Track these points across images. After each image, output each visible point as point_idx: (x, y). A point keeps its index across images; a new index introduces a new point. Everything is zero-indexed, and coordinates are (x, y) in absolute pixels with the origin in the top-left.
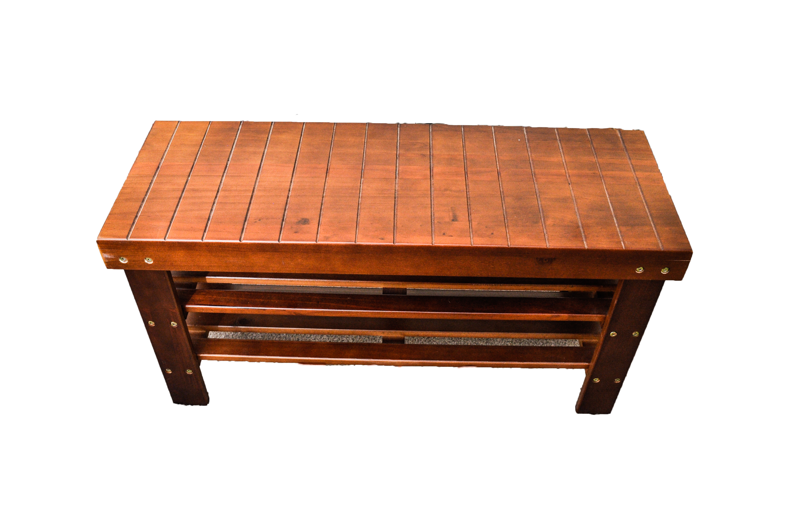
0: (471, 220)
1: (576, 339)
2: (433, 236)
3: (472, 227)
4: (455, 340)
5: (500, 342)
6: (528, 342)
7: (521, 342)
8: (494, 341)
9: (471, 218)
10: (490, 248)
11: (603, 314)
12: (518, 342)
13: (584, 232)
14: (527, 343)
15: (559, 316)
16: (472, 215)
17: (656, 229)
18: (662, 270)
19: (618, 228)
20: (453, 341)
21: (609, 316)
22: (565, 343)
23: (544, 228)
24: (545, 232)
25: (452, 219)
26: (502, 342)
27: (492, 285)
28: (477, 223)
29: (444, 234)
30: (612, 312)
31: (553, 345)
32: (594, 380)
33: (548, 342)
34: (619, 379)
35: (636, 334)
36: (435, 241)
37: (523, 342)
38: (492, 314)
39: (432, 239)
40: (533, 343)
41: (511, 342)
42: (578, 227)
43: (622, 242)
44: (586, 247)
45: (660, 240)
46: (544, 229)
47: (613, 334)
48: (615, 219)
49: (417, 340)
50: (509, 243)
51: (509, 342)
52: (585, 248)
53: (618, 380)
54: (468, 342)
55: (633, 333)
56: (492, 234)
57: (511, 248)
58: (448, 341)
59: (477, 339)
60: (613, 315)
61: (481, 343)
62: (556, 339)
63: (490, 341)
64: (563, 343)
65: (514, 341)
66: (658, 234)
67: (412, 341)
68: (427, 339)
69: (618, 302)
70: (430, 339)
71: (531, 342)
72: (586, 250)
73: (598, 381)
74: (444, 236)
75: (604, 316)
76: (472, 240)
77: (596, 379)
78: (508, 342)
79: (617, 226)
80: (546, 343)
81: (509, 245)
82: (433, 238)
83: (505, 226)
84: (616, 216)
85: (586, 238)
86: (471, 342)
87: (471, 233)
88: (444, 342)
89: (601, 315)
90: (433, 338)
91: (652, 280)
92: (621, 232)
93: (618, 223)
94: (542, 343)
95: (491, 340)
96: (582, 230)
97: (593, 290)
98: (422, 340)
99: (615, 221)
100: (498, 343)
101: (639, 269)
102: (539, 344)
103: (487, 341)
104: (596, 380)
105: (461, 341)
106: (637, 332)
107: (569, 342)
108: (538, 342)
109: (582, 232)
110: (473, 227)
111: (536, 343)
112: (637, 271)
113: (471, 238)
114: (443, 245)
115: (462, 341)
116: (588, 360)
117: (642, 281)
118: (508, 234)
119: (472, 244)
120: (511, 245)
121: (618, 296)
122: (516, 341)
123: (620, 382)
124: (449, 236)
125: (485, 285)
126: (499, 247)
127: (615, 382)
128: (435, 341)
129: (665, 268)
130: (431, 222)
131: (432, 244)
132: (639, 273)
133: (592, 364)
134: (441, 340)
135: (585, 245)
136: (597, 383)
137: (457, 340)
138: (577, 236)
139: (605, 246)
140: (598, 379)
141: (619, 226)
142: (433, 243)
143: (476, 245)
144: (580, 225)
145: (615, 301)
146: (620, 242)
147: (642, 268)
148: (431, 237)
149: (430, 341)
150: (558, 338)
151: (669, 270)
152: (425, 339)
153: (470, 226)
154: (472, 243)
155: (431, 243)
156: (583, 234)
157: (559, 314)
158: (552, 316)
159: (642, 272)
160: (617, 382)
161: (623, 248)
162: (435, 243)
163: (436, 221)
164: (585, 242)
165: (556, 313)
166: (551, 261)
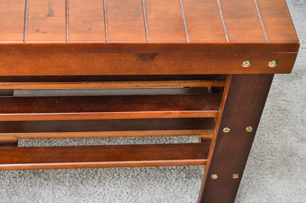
0: (68, 15)
1: (195, 135)
2: (26, 33)
3: (68, 22)
4: (77, 140)
5: (122, 140)
6: (152, 139)
7: (144, 140)
8: (117, 139)
9: (68, 12)
10: (86, 44)
11: (216, 110)
12: (141, 139)
13: (187, 25)
14: (150, 140)
15: (170, 113)
16: (70, 10)
17: (262, 21)
18: (270, 63)
19: (223, 21)
20: (75, 141)
21: (221, 111)
22: (188, 139)
23: (146, 22)
24: (146, 27)
25: (47, 14)
26: (125, 140)
27: (103, 83)
28: (74, 18)
29: (37, 31)
30: (223, 108)
31: (176, 142)
32: (212, 176)
33: (172, 138)
34: (238, 175)
35: (249, 129)
36: (26, 38)
37: (146, 139)
38: (102, 114)
39: (24, 36)
40: (156, 140)
41: (133, 140)
42: (182, 20)
43: (226, 35)
44: (189, 41)
45: (266, 31)
46: (146, 24)
47: (226, 130)
48: (221, 12)
49: (37, 141)
50: (107, 39)
51: (132, 141)
52: (187, 42)
53: (236, 175)
54: (90, 141)
55: (247, 128)
56: (90, 29)
57: (110, 44)
58: (69, 142)
59: (99, 138)
60: (224, 111)
61: (103, 142)
62: (180, 136)
63: (112, 140)
64: (186, 139)
65: (137, 139)
66: (265, 25)
67: (32, 143)
68: (47, 140)
69: (228, 97)
70: (51, 140)
71: (154, 139)
72: (188, 44)
73: (216, 178)
74: (37, 32)
75: (216, 111)
76: (67, 36)
77: (213, 175)
78: (131, 139)
79: (222, 18)
80: (169, 140)
81: (107, 41)
82: (26, 35)
83: (105, 21)
84: (222, 8)
85: (189, 32)
86: (93, 141)
87: (67, 29)
88: (65, 142)
89: (213, 111)
90: (54, 139)
91: (260, 74)
92: (226, 24)
93: (223, 15)
94: (165, 139)
95: (114, 139)
96: (185, 24)
97: (208, 85)
98: (42, 141)
99: (221, 13)
100: (121, 142)
101: (246, 62)
102: (162, 140)
103: (109, 140)
104: (214, 177)
105: (82, 141)
106: (250, 127)
107: (192, 137)
108: (162, 139)
109: (186, 26)
110: (70, 22)
111: (159, 140)
112: (243, 65)
113: (66, 34)
114: (35, 42)
115: (84, 140)
116: (205, 156)
117: (250, 75)
118: (107, 30)
119: (67, 41)
120: (108, 41)
121: (227, 91)
122: (139, 138)
123: (238, 177)
124: (43, 33)
125: (96, 83)
126: (96, 43)
127: (233, 177)
128: (56, 142)
129: (272, 61)
130: (25, 17)
131: (24, 42)
132: (246, 66)
133: (209, 160)
134: (62, 141)
135: (188, 39)
136: (216, 179)
137: (79, 140)
138: (180, 29)
139: (208, 40)
140: (216, 175)
141: (224, 18)
142: (25, 40)
143: (72, 42)
144: (184, 18)
145: (225, 97)
146: (225, 34)
147: (248, 62)
148: (23, 34)
149: (51, 141)
150: (181, 135)
151: (276, 63)
152: (46, 140)
153: (67, 21)
154: (67, 39)
155: (22, 40)
156: (186, 28)
157: (171, 112)
158: (164, 114)
159: (248, 66)
160: (235, 178)
161: (227, 41)
162: (27, 41)
163: (30, 17)
164: (187, 36)
165: (168, 111)
166: (152, 56)
